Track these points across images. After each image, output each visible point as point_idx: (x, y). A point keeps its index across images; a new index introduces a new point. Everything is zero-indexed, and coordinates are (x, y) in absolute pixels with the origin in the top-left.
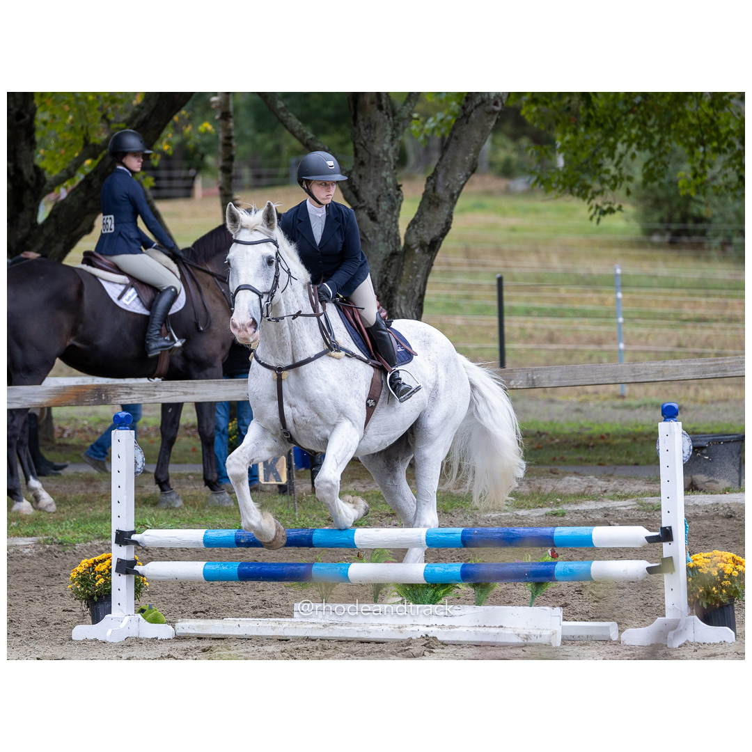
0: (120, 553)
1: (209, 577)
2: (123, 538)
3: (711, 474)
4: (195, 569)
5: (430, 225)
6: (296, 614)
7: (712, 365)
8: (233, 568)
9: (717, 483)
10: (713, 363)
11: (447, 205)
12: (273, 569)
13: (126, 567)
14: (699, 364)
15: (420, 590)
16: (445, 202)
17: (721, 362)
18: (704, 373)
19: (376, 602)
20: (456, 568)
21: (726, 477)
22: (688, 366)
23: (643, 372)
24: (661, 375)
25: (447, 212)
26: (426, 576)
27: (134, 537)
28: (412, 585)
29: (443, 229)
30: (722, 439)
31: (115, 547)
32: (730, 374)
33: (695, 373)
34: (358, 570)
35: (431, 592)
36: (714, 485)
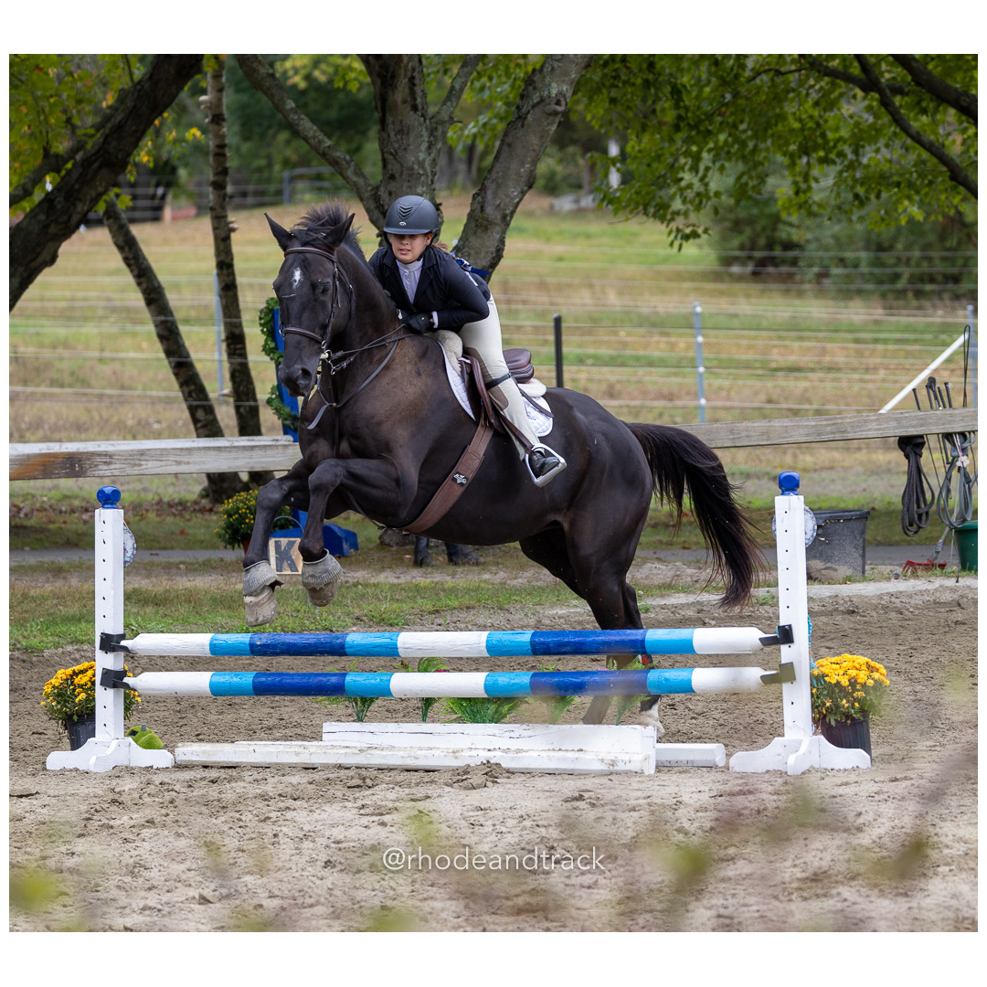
0: (106, 661)
1: (217, 691)
2: (109, 643)
3: (828, 559)
4: (200, 681)
5: (477, 253)
6: (325, 736)
7: (829, 425)
8: (247, 679)
9: (835, 570)
10: (830, 422)
11: (498, 228)
12: (296, 680)
13: (114, 679)
14: (813, 423)
15: (479, 705)
16: (496, 224)
17: (839, 421)
18: (819, 435)
19: (424, 721)
20: (524, 678)
21: (846, 563)
22: (798, 427)
23: (743, 434)
24: (765, 437)
25: (498, 236)
26: (487, 688)
27: (123, 643)
28: (469, 699)
29: (493, 258)
30: (841, 517)
31: (99, 654)
32: (850, 436)
33: (808, 435)
34: (404, 682)
35: (493, 707)
36: (832, 573)
